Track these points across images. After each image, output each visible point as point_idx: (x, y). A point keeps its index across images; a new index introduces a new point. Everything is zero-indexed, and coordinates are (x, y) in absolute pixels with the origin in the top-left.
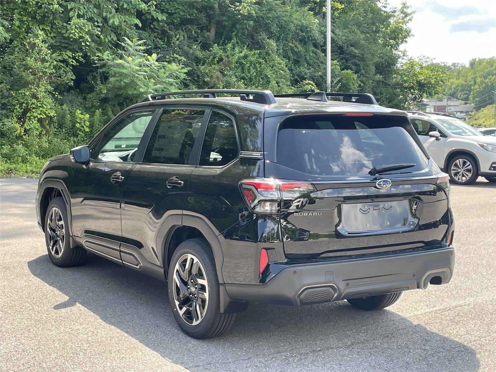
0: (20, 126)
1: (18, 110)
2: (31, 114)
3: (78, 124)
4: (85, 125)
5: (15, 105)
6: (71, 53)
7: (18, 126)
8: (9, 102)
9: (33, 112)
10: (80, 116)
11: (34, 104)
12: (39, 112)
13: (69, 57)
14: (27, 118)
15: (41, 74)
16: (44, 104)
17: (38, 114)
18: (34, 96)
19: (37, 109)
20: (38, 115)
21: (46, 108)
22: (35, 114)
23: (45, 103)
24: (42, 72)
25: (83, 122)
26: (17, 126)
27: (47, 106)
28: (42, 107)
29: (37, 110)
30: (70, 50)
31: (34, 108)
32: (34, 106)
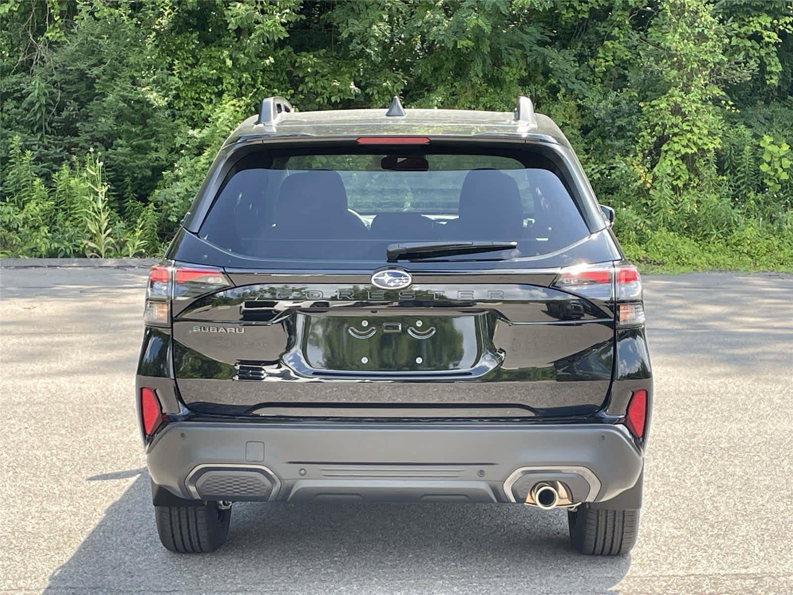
0: (647, 170)
1: (647, 138)
2: (670, 146)
3: (765, 164)
4: (781, 166)
5: (640, 130)
6: (770, 19)
7: (642, 171)
8: (630, 123)
9: (675, 143)
10: (771, 148)
11: (676, 126)
12: (685, 142)
13: (766, 28)
14: (662, 154)
15: (695, 66)
16: (696, 126)
17: (684, 146)
18: (676, 110)
19: (682, 135)
20: (682, 149)
21: (699, 133)
22: (676, 147)
23: (699, 124)
24: (699, 61)
25: (776, 159)
26: (640, 171)
27: (700, 128)
28: (691, 131)
29: (681, 138)
30: (769, 13)
31: (675, 135)
32: (676, 130)
